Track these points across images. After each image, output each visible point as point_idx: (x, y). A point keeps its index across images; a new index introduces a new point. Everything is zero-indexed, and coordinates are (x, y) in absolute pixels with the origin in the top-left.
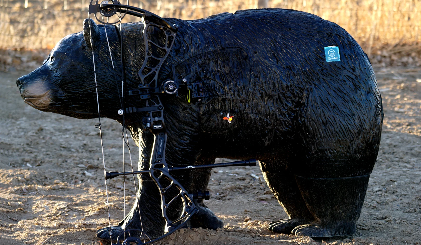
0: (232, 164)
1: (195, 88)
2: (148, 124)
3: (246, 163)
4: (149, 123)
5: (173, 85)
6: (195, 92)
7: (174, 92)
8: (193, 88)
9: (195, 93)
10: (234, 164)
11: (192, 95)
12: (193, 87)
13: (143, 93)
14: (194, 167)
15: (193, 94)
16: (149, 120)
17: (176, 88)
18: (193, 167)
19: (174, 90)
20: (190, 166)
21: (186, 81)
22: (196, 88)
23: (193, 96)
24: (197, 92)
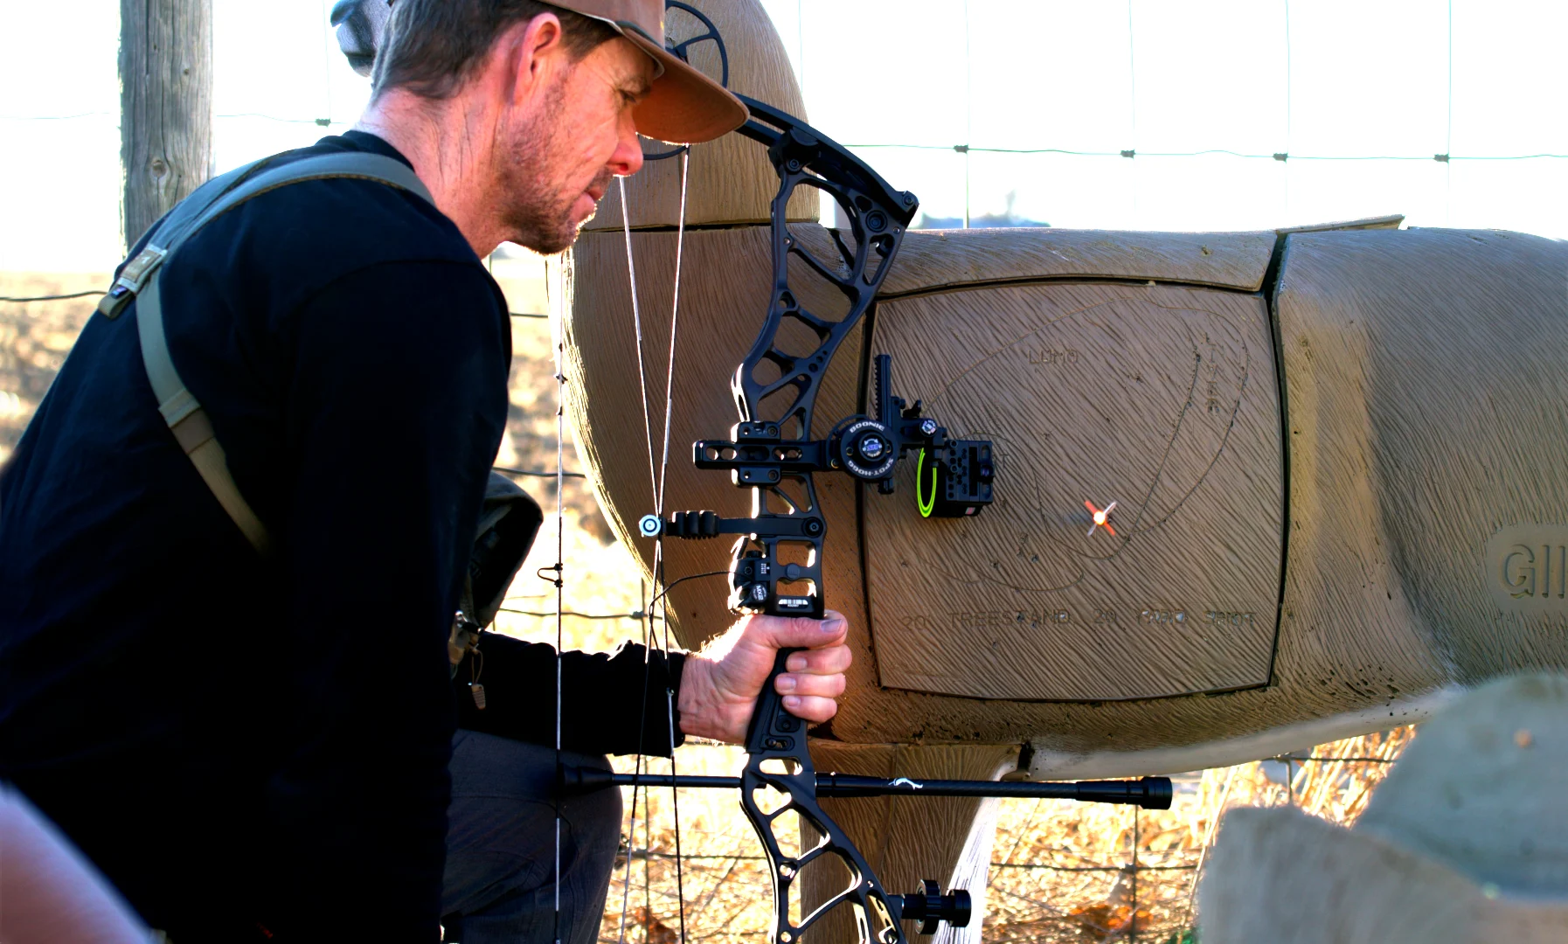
0: (1075, 791)
1: (960, 460)
2: (758, 587)
3: (1133, 792)
4: (760, 583)
5: (881, 441)
6: (959, 477)
7: (883, 470)
8: (953, 461)
9: (959, 482)
10: (1082, 790)
11: (948, 491)
12: (956, 457)
13: (749, 458)
14: (920, 787)
15: (951, 487)
16: (764, 572)
17: (889, 455)
18: (915, 786)
19: (881, 462)
20: (904, 780)
21: (933, 430)
22: (966, 463)
23: (951, 495)
24: (966, 480)
